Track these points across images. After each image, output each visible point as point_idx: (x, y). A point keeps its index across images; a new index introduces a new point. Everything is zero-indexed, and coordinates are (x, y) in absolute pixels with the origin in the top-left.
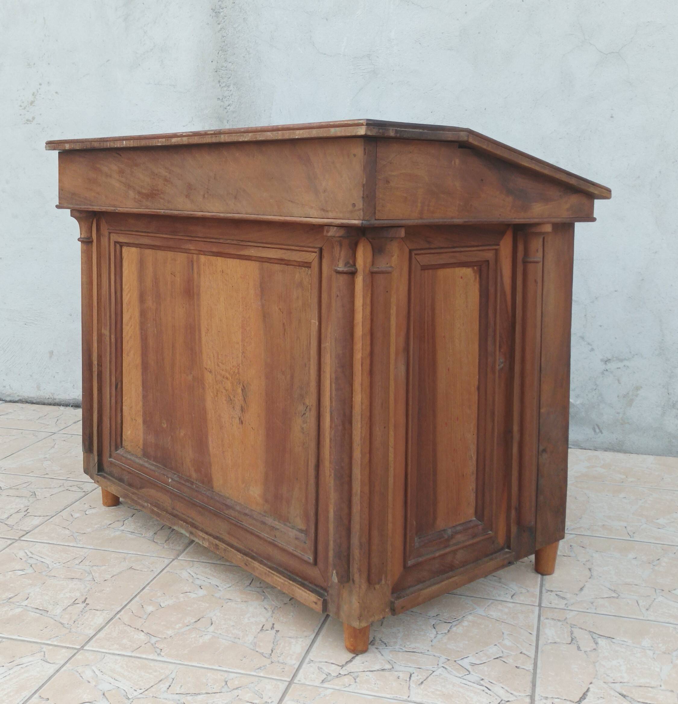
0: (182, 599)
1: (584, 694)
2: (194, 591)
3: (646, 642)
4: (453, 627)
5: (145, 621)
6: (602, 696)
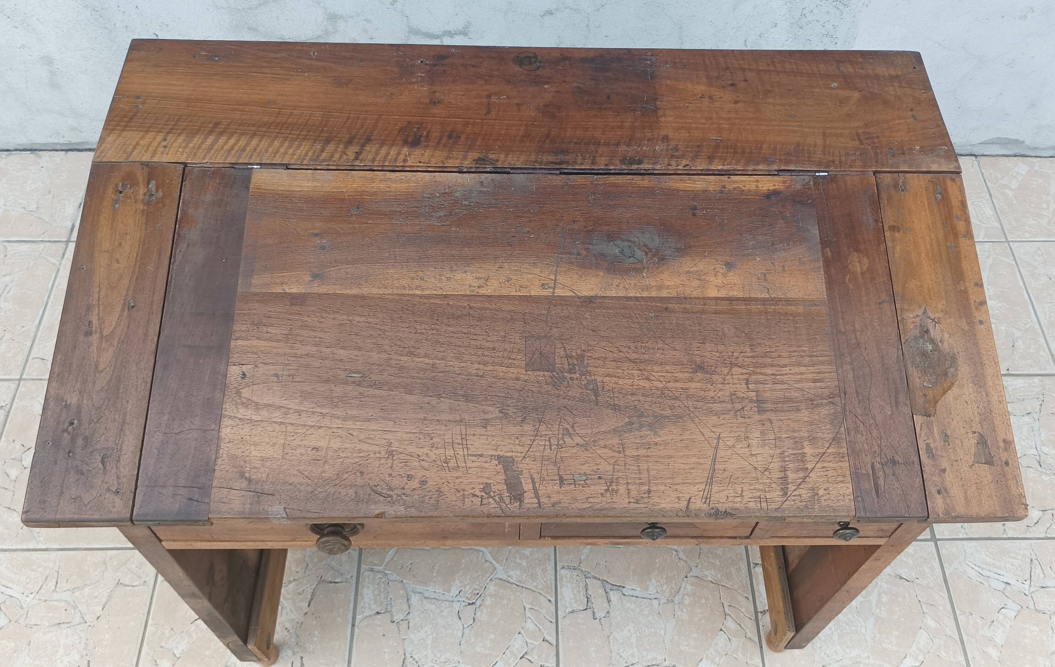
4: (477, 611)
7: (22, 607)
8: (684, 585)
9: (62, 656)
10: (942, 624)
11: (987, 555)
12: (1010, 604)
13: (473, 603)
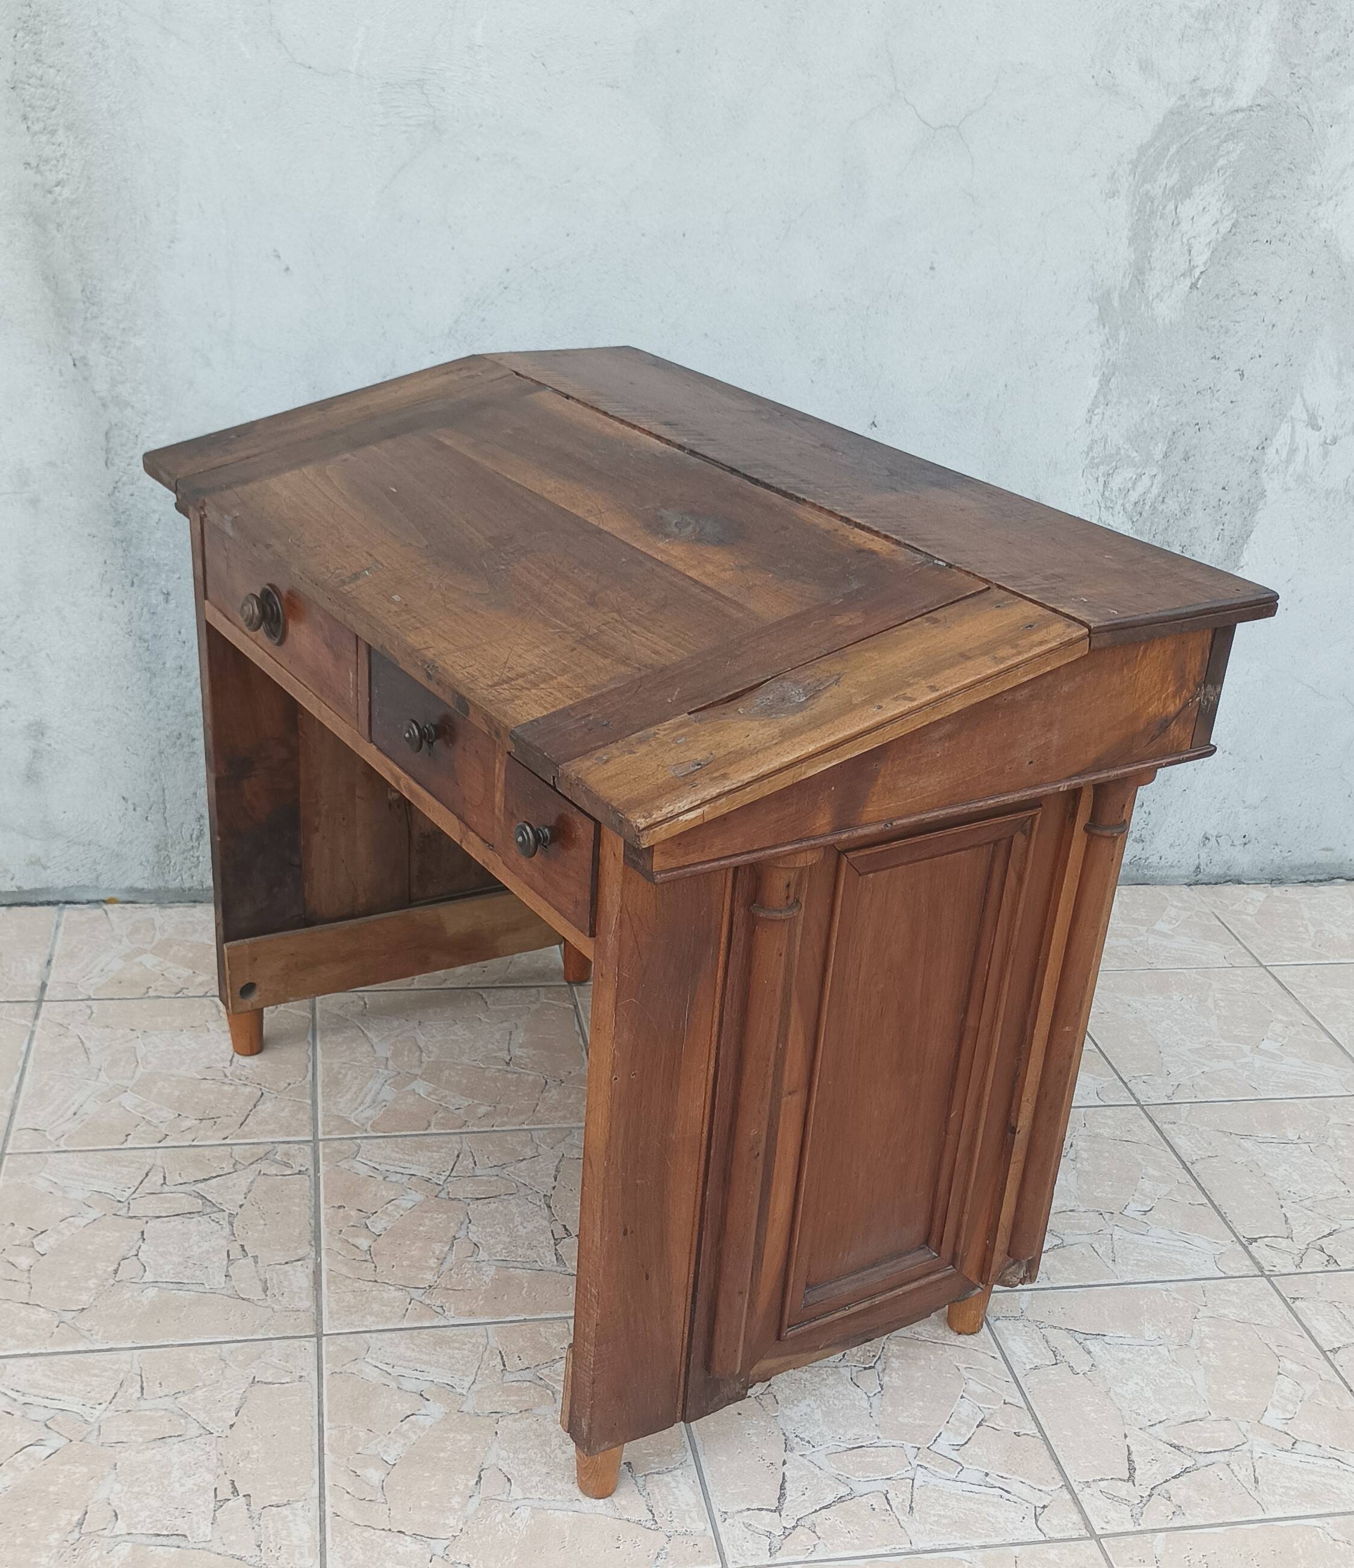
0: (414, 1437)
1: (1129, 1460)
2: (419, 1410)
3: (1149, 1332)
5: (386, 1507)
6: (1152, 1457)
7: (87, 1422)
8: (1196, 1327)
9: (181, 1478)
13: (870, 1368)
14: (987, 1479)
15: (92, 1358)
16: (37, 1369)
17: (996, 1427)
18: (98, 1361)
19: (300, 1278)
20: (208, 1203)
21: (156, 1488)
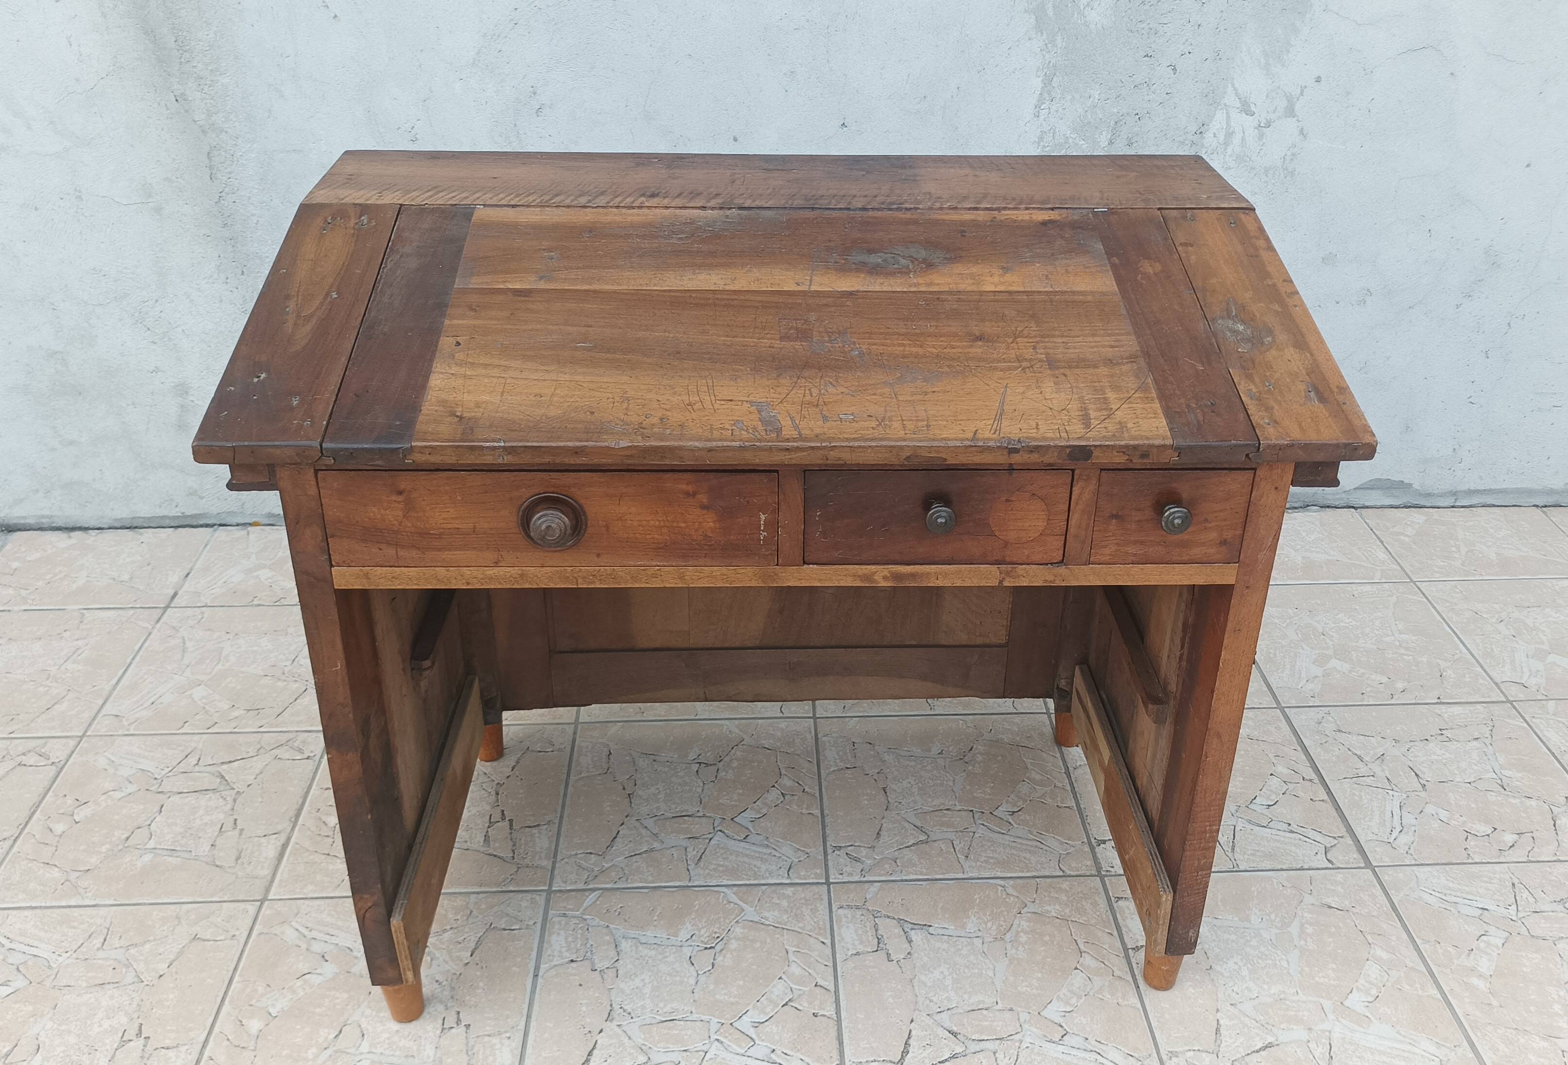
0: (301, 993)
1: (906, 1044)
2: (316, 969)
3: (972, 925)
4: (717, 955)
5: (254, 1053)
6: (928, 1043)
7: (50, 967)
8: (1016, 922)
9: (102, 1019)
10: (1398, 955)
11: (1448, 880)
12: (1492, 930)
13: (711, 948)
14: (773, 1055)
15: (76, 912)
16: (31, 919)
17: (799, 1007)
18: (81, 915)
19: (270, 850)
20: (225, 782)
21: (78, 1027)
